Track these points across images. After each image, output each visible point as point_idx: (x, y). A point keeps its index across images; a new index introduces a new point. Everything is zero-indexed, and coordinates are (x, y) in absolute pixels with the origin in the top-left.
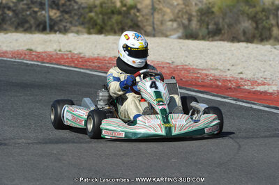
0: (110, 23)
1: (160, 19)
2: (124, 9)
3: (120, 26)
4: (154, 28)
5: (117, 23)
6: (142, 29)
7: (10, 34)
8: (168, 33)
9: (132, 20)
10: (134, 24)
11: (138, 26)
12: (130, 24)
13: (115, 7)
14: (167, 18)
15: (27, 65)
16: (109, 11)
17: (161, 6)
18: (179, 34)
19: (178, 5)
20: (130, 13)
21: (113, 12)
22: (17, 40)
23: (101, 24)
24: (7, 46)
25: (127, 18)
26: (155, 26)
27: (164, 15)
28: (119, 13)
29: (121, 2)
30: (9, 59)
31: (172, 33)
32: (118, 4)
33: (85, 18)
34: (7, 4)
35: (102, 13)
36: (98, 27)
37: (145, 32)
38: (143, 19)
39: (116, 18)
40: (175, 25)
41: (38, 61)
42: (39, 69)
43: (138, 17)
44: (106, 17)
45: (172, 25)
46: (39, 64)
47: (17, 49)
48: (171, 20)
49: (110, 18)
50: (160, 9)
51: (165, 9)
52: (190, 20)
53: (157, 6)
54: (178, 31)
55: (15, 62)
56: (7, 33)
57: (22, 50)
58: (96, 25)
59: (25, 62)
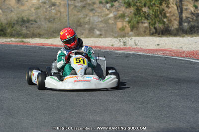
7: (195, 37)
15: (191, 63)
24: (187, 48)
47: (193, 49)
55: (183, 60)
56: (192, 37)
59: (192, 60)
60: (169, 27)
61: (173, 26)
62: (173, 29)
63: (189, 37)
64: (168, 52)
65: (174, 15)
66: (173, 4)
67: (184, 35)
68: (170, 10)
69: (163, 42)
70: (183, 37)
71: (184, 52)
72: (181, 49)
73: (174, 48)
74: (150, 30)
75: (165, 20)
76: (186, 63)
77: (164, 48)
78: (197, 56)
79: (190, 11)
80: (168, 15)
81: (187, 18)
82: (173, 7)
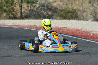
0: (68, 16)
1: (86, 14)
2: (73, 11)
3: (71, 17)
4: (83, 17)
5: (70, 16)
6: (79, 18)
7: (30, 20)
8: (89, 19)
9: (75, 15)
10: (76, 16)
11: (78, 17)
12: (75, 16)
13: (70, 10)
14: (89, 14)
16: (68, 12)
17: (87, 10)
18: (92, 19)
19: (92, 9)
20: (75, 13)
21: (69, 12)
22: (31, 22)
23: (65, 16)
24: (27, 24)
25: (74, 14)
26: (84, 17)
27: (88, 13)
28: (71, 12)
29: (72, 9)
30: (25, 28)
31: (90, 19)
32: (71, 9)
33: (59, 14)
34: (33, 9)
35: (65, 13)
36: (64, 17)
37: (80, 19)
38: (80, 14)
39: (70, 14)
40: (91, 16)
41: (35, 29)
42: (34, 31)
43: (78, 13)
44: (66, 14)
45: (90, 16)
46: (35, 30)
47: (30, 25)
48: (90, 15)
49: (68, 14)
50: (86, 11)
51: (88, 11)
52: (96, 14)
53: (85, 10)
54: (92, 18)
55: (27, 29)
56: (29, 20)
57: (32, 25)
58: (63, 17)
59: (31, 29)
60: (15, 16)
61: (17, 15)
62: (17, 17)
63: (27, 20)
64: (19, 26)
65: (18, 10)
66: (17, 5)
67: (24, 19)
68: (16, 8)
69: (16, 22)
70: (24, 20)
71: (26, 26)
72: (24, 25)
73: (21, 24)
74: (7, 18)
75: (14, 13)
76: (28, 30)
77: (16, 24)
78: (32, 28)
79: (25, 8)
80: (15, 10)
81: (24, 11)
82: (17, 7)
